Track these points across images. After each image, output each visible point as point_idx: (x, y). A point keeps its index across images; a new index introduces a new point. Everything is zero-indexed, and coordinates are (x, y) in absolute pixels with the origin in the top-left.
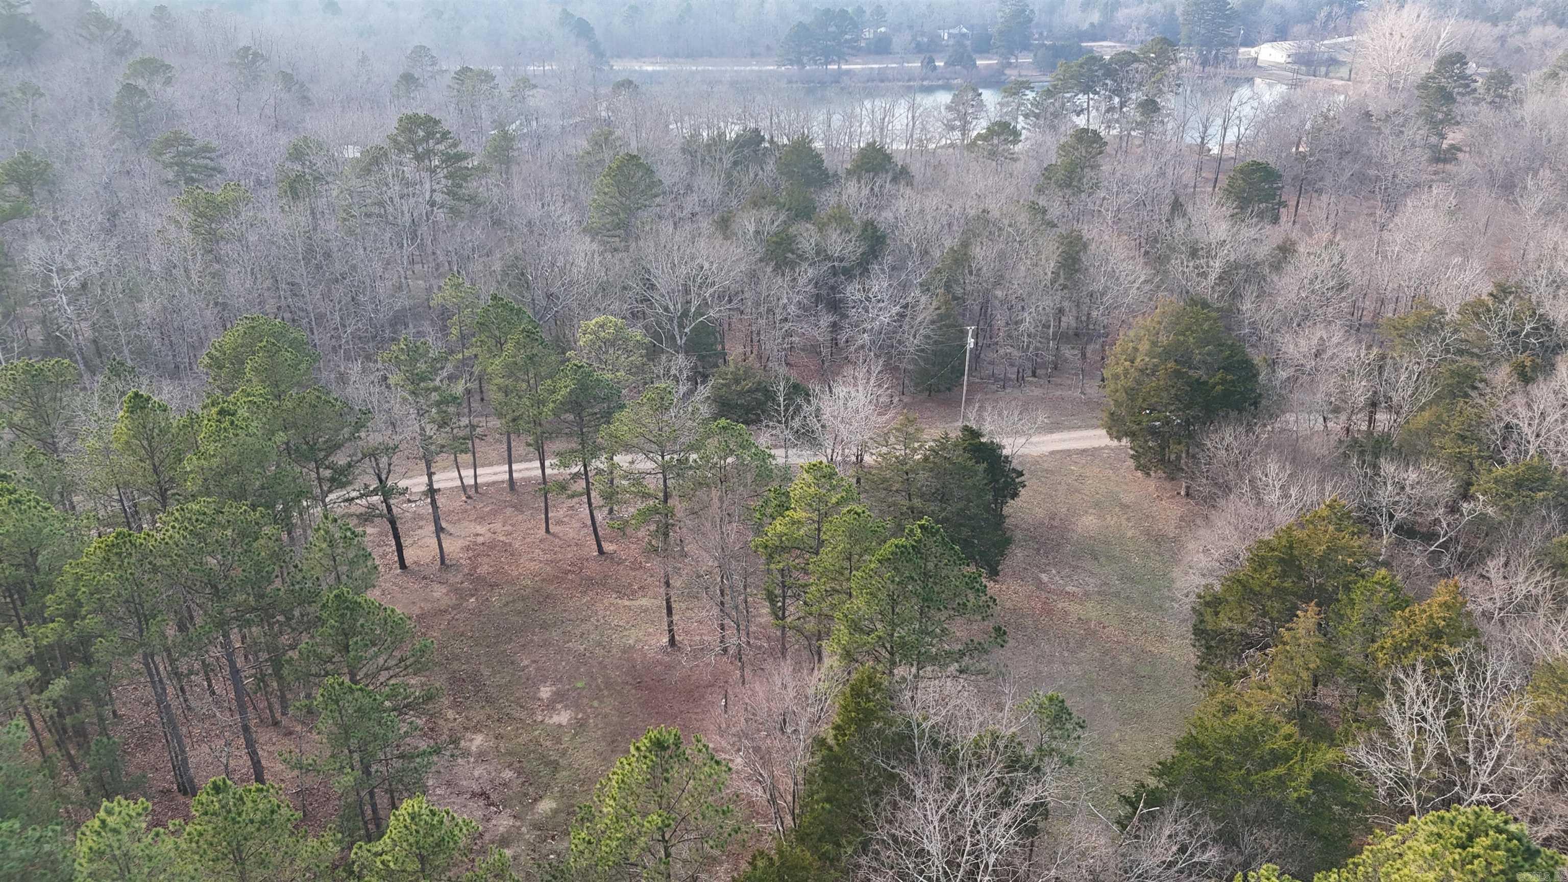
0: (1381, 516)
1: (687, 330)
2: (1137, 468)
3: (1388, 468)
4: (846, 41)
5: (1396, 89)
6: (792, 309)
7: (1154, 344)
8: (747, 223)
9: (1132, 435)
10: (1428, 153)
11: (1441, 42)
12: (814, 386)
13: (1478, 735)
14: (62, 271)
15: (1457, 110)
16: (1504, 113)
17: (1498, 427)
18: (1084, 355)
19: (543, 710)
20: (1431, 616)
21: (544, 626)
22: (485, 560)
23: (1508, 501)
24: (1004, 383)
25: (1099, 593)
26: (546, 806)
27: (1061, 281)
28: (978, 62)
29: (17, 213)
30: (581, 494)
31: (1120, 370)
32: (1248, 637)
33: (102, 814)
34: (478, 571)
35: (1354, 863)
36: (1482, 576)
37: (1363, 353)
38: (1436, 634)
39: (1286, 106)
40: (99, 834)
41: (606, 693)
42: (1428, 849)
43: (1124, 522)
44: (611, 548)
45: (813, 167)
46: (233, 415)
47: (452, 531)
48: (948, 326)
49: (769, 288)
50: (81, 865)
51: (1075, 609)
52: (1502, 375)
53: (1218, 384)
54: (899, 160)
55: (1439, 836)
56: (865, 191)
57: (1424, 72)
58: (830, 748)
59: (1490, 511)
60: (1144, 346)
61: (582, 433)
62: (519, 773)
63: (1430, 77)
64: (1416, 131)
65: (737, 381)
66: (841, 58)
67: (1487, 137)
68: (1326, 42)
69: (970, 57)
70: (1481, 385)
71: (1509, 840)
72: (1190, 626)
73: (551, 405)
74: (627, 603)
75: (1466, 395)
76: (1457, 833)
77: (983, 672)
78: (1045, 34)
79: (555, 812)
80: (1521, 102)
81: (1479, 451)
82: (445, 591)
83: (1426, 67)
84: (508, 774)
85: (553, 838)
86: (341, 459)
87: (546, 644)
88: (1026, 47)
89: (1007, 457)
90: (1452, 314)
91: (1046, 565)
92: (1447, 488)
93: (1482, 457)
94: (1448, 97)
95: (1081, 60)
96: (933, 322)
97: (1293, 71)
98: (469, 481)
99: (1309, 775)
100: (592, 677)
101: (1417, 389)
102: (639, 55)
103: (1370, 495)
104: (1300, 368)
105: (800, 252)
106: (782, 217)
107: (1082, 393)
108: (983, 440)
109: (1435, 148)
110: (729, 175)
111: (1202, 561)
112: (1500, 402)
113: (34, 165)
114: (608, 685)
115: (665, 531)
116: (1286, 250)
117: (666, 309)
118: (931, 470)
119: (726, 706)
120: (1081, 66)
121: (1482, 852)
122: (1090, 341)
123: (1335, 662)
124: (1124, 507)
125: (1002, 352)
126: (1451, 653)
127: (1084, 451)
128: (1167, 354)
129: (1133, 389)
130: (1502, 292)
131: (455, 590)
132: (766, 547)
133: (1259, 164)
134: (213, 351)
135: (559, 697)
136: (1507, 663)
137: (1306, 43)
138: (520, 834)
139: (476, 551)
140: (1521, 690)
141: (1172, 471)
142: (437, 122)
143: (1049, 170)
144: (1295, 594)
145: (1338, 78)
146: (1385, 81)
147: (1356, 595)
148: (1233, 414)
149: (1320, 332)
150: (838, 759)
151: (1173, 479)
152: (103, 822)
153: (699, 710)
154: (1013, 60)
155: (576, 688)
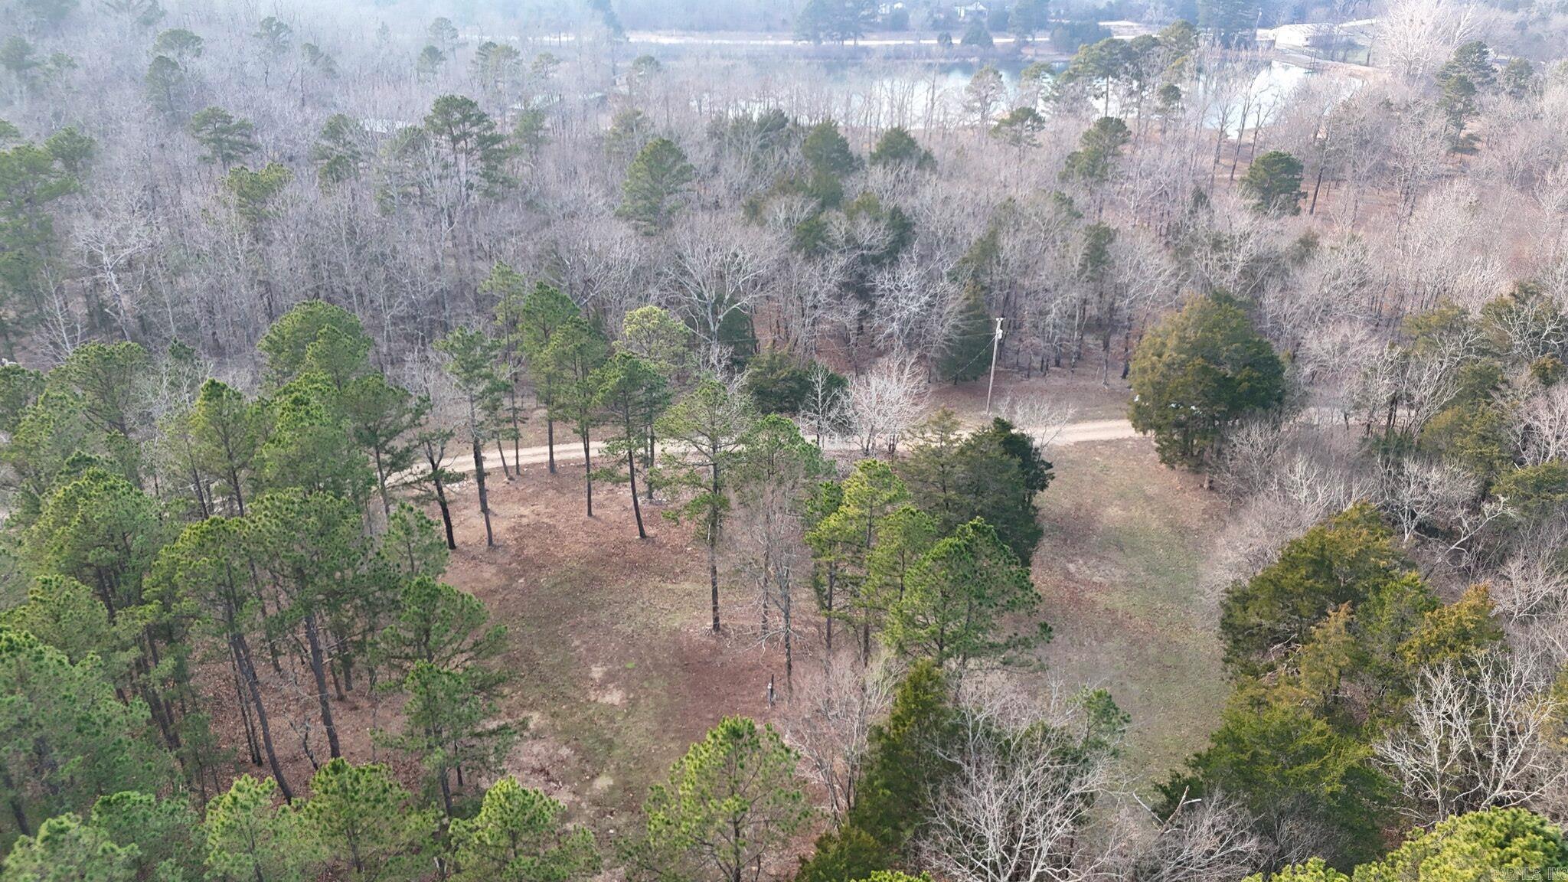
0: (1403, 515)
1: (721, 317)
2: (1162, 461)
3: (1411, 467)
4: (864, 17)
5: (1415, 76)
6: (822, 296)
7: (1182, 339)
8: (778, 209)
9: (1159, 428)
10: (1447, 145)
11: (1461, 29)
12: (849, 376)
13: (1502, 733)
14: (111, 248)
15: (1476, 101)
16: (1524, 104)
17: (1519, 428)
18: (1106, 346)
19: (595, 690)
20: (1459, 619)
21: (592, 608)
22: (531, 541)
23: (1527, 502)
24: (1028, 371)
25: (1125, 584)
26: (603, 783)
27: (1088, 273)
28: (996, 41)
29: (65, 190)
30: (626, 480)
31: (1147, 364)
32: (1275, 632)
33: (233, 791)
34: (525, 552)
35: (1392, 857)
36: (1502, 577)
37: (1386, 350)
38: (1464, 636)
39: (1305, 94)
40: (231, 810)
41: (655, 674)
42: (1467, 847)
43: (1149, 515)
44: (653, 532)
45: (839, 151)
46: (307, 404)
47: (497, 512)
48: (976, 317)
49: (800, 276)
50: (214, 838)
51: (1101, 599)
52: (1524, 377)
53: (1245, 380)
54: (923, 144)
55: (1478, 834)
56: (891, 178)
57: (1444, 59)
58: (888, 737)
59: (1510, 512)
60: (1172, 342)
61: (628, 421)
62: (576, 751)
63: (1451, 67)
64: (1438, 122)
65: (773, 370)
66: (858, 34)
67: (1506, 127)
68: (1344, 25)
69: (986, 34)
70: (1502, 387)
71: (1545, 841)
72: (1217, 619)
73: (601, 394)
74: (670, 586)
75: (1488, 396)
76: (1495, 833)
77: (1027, 664)
78: (1062, 12)
79: (612, 788)
80: (1541, 93)
81: (1500, 452)
82: (494, 571)
83: (1446, 54)
84: (565, 751)
85: (611, 813)
86: (399, 444)
87: (594, 625)
88: (1042, 26)
89: (1037, 449)
90: (1475, 315)
91: (1073, 555)
92: (1469, 488)
93: (1502, 458)
94: (1467, 87)
95: (1101, 43)
96: (961, 312)
97: (1311, 55)
98: (511, 463)
99: (1342, 770)
100: (642, 659)
101: (1439, 388)
102: (655, 27)
103: (1393, 493)
104: (1322, 364)
105: (831, 240)
106: (813, 204)
107: (1105, 383)
108: (1014, 431)
109: (1452, 139)
110: (756, 159)
111: (1232, 557)
112: (1522, 404)
113: (79, 142)
114: (657, 666)
115: (715, 519)
116: (1308, 245)
117: (701, 295)
118: (968, 463)
119: (772, 690)
120: (1101, 49)
121: (1520, 851)
122: (1114, 330)
123: (1362, 660)
124: (1148, 499)
125: (1027, 342)
126: (1478, 654)
127: (1108, 442)
128: (1196, 349)
129: (1159, 383)
130: (1524, 293)
131: (503, 570)
132: (820, 541)
133: (1281, 155)
134: (272, 336)
135: (610, 677)
136: (1531, 666)
137: (1324, 27)
138: (580, 809)
139: (522, 532)
140: (1546, 692)
141: (1198, 466)
142: (473, 105)
143: (1073, 157)
144: (1325, 593)
145: (1356, 63)
146: (1404, 68)
147: (1386, 596)
148: (1259, 410)
149: (1345, 329)
150: (897, 748)
151: (1198, 473)
152: (235, 799)
153: (745, 693)
154: (1030, 39)
155: (626, 669)
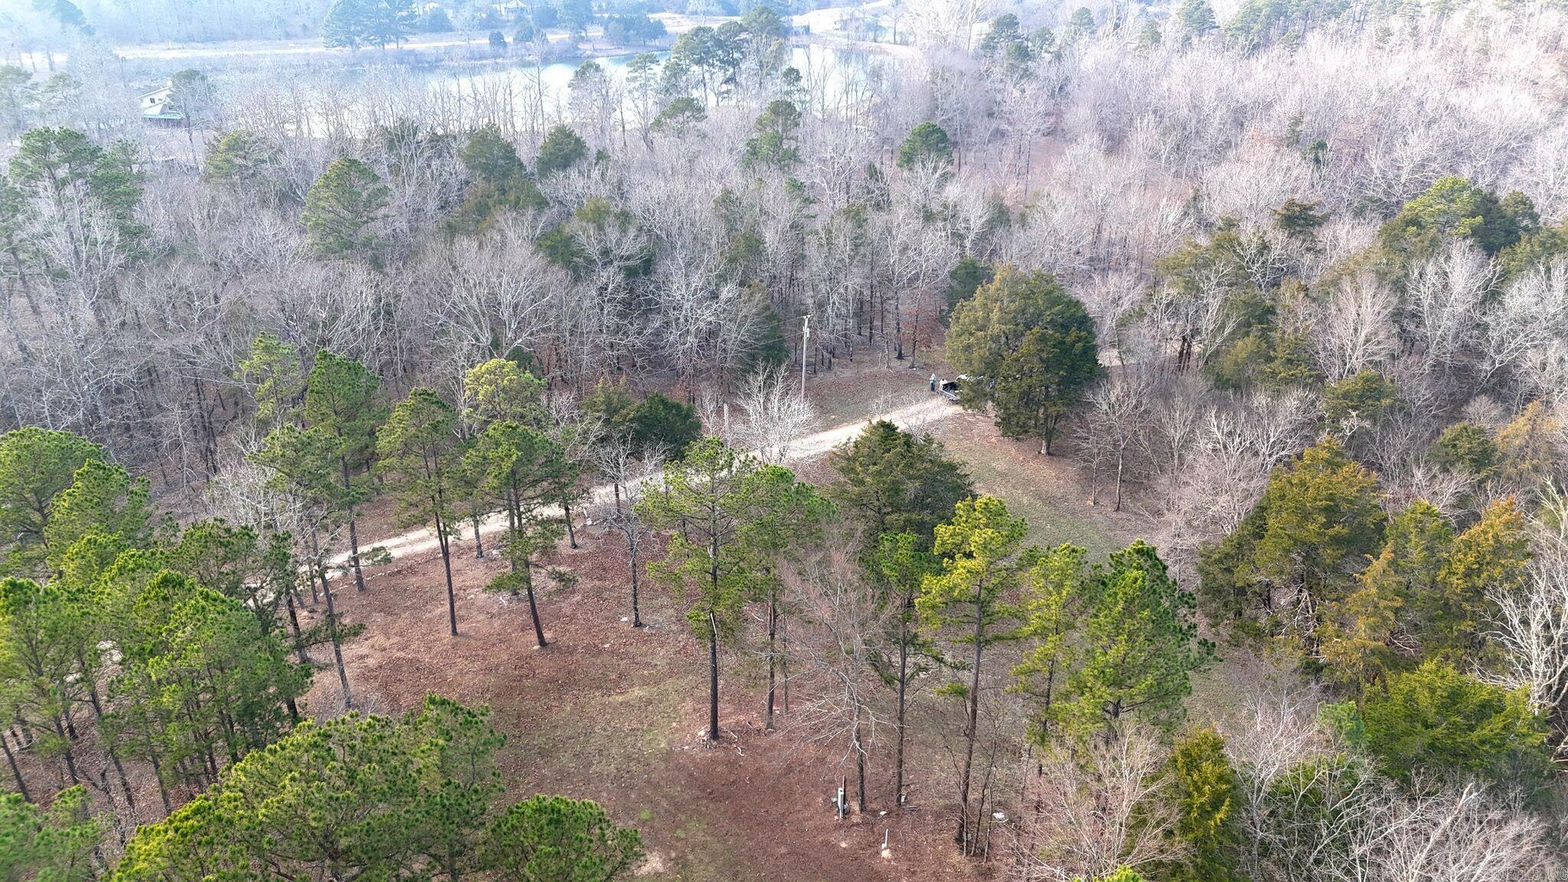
2: (1004, 435)
4: (403, 19)
21: (545, 753)
22: (401, 687)
28: (551, 37)
41: (682, 817)
45: (506, 157)
48: (768, 318)
61: (519, 507)
68: (866, 8)
69: (538, 32)
81: (1309, 371)
88: (592, 20)
93: (1313, 376)
100: (653, 802)
101: (1216, 322)
114: (678, 806)
139: (378, 678)
146: (941, 43)
153: (799, 807)
154: (583, 34)
155: (644, 823)
